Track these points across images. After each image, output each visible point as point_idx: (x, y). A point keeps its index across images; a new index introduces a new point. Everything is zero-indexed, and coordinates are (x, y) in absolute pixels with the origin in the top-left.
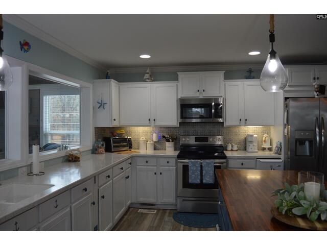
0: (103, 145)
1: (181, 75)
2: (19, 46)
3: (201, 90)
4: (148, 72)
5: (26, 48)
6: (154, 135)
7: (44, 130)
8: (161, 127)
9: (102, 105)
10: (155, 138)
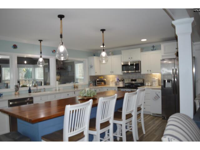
0: (92, 83)
1: (123, 52)
2: (52, 52)
3: (130, 58)
4: (111, 51)
5: (54, 52)
6: (116, 78)
7: (76, 77)
8: (118, 75)
9: (91, 67)
10: (116, 80)
